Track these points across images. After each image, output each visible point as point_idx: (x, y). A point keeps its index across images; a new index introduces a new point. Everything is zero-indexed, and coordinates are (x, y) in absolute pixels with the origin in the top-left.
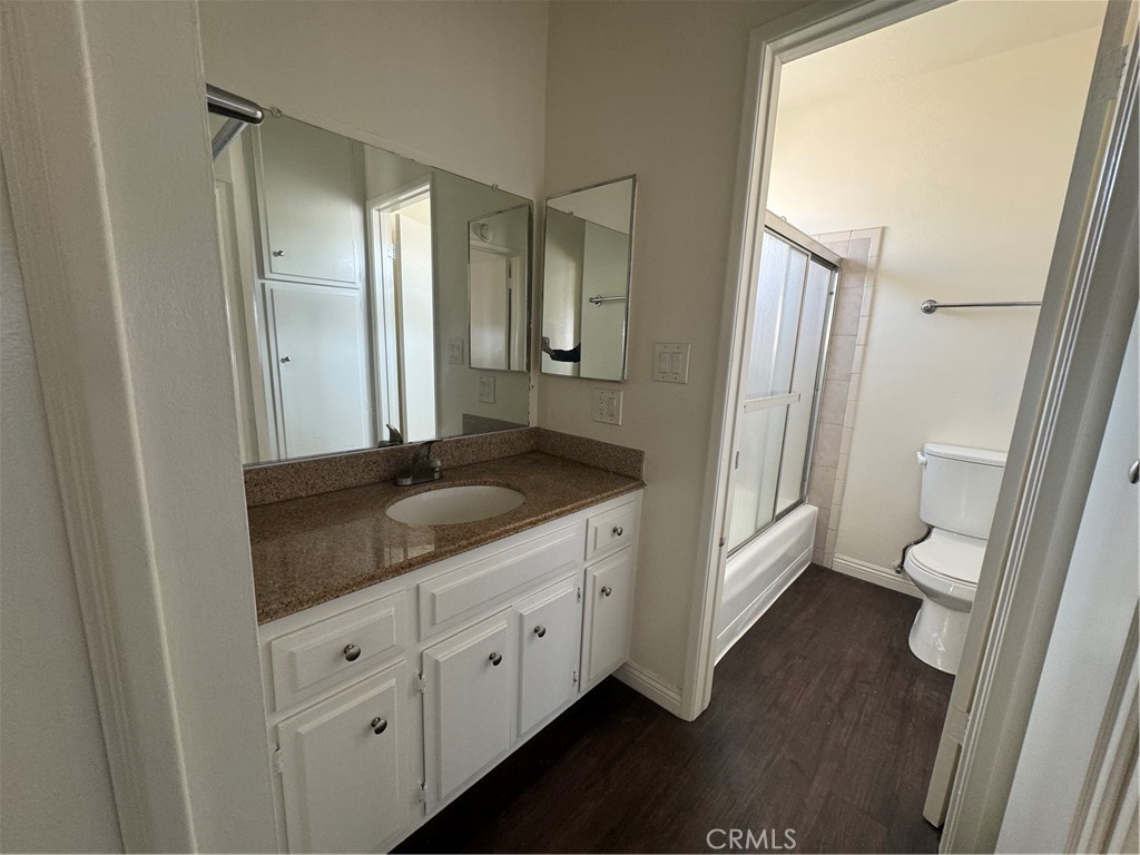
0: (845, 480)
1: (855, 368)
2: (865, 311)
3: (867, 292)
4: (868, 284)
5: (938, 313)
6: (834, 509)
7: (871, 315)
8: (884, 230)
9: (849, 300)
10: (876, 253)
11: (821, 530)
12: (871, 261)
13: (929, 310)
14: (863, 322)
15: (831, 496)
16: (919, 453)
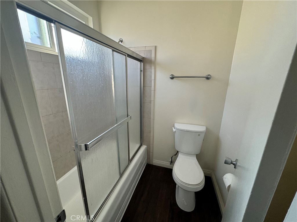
0: (153, 136)
1: (152, 99)
2: (153, 78)
3: (153, 71)
4: (153, 68)
5: (175, 79)
6: (151, 146)
7: (155, 80)
8: (156, 47)
9: (148, 73)
10: (154, 56)
11: (148, 153)
12: (153, 59)
13: (172, 78)
14: (153, 82)
15: (150, 142)
16: (173, 128)
